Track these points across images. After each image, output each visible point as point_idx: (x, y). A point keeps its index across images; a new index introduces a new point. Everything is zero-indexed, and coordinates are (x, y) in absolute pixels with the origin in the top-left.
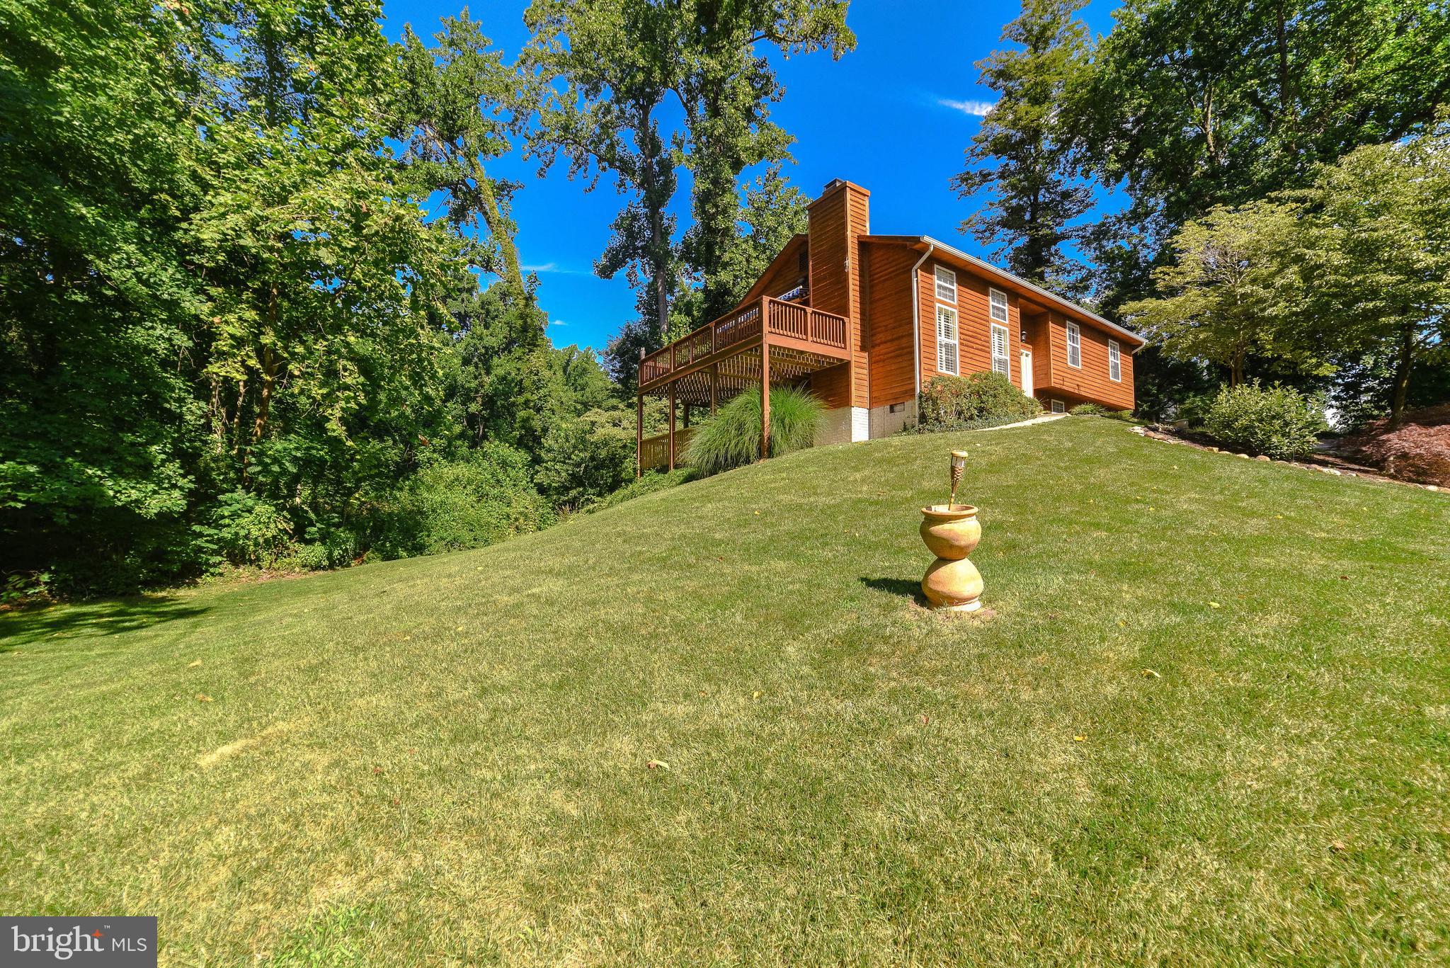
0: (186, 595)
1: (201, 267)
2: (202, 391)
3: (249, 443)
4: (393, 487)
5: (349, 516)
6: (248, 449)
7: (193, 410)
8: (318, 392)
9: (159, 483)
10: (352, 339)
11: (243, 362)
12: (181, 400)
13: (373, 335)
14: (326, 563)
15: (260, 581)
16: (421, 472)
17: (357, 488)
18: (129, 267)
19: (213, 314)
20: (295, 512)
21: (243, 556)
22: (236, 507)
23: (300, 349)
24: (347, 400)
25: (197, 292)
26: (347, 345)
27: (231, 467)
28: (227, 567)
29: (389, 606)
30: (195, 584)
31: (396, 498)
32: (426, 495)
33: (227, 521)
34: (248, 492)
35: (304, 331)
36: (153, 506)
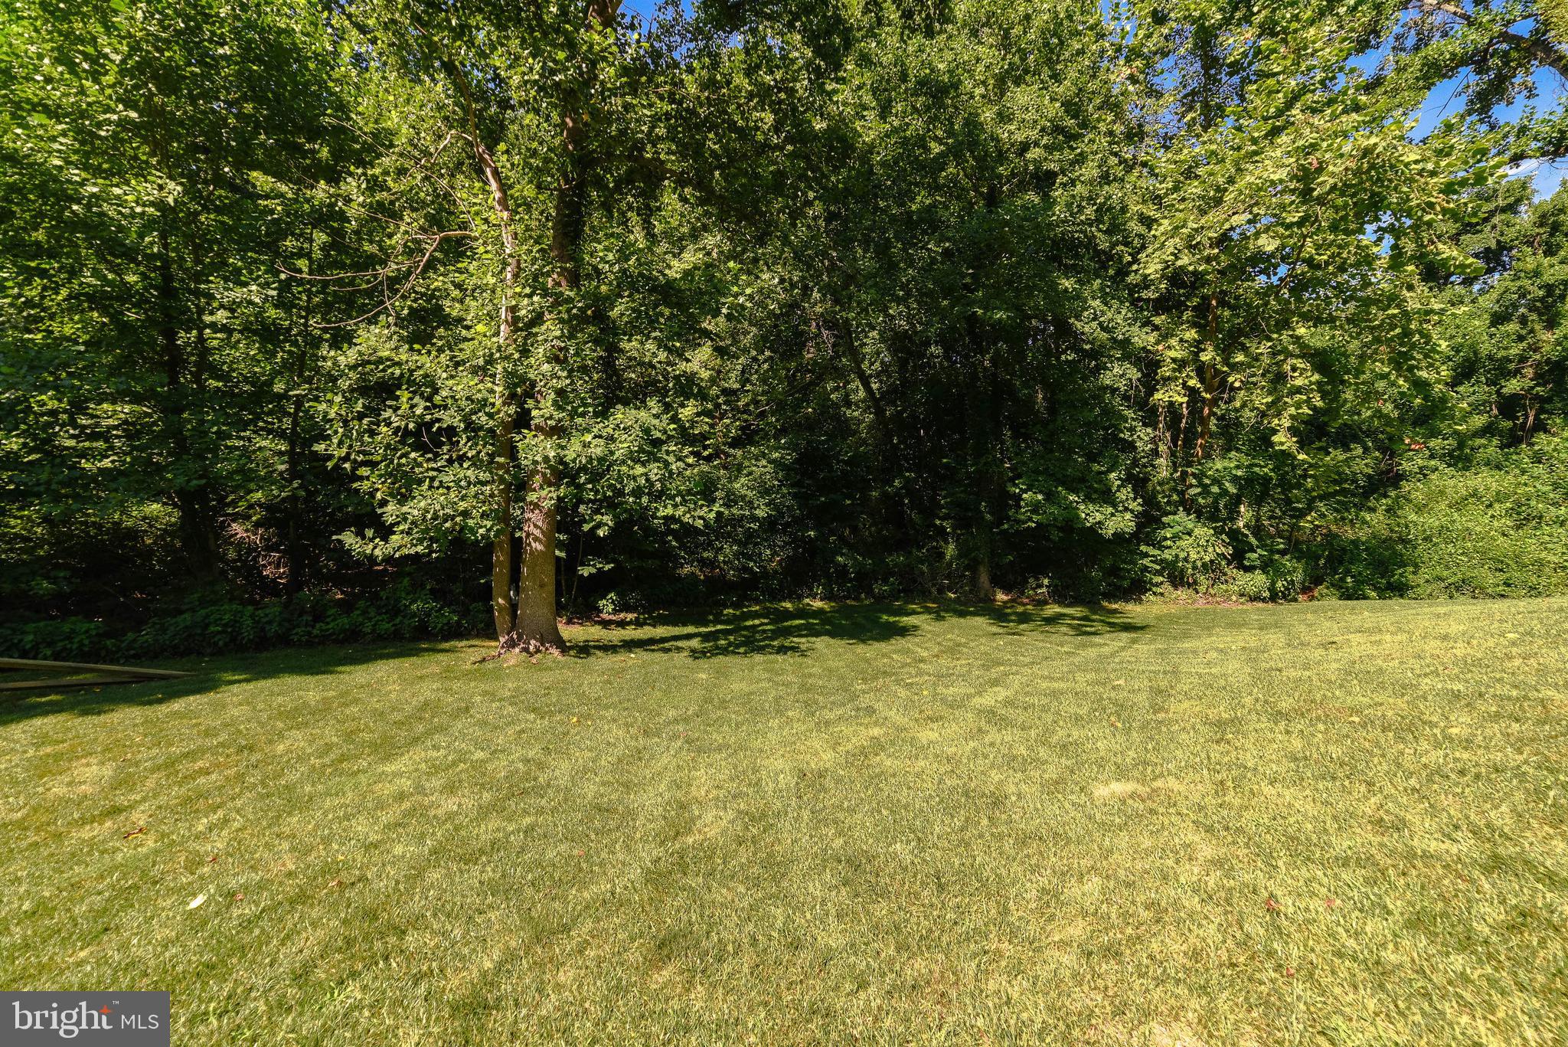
0: (1133, 611)
1: (1148, 300)
2: (1150, 417)
3: (1190, 464)
4: (1360, 507)
5: (1298, 542)
6: (1189, 470)
7: (1143, 437)
8: (1262, 400)
9: (1114, 506)
10: (1301, 331)
11: (1184, 384)
12: (1132, 429)
13: (1332, 320)
14: (1266, 594)
15: (1196, 606)
16: (1406, 486)
17: (1310, 508)
18: (1094, 319)
19: (1158, 343)
20: (1235, 535)
21: (1182, 579)
22: (1178, 528)
23: (1240, 357)
24: (1298, 406)
25: (1144, 325)
26: (1297, 339)
27: (1174, 490)
28: (1167, 588)
29: (1335, 666)
30: (1140, 601)
31: (1364, 522)
32: (1413, 517)
33: (1169, 543)
34: (1189, 514)
35: (1247, 336)
36: (1110, 529)
